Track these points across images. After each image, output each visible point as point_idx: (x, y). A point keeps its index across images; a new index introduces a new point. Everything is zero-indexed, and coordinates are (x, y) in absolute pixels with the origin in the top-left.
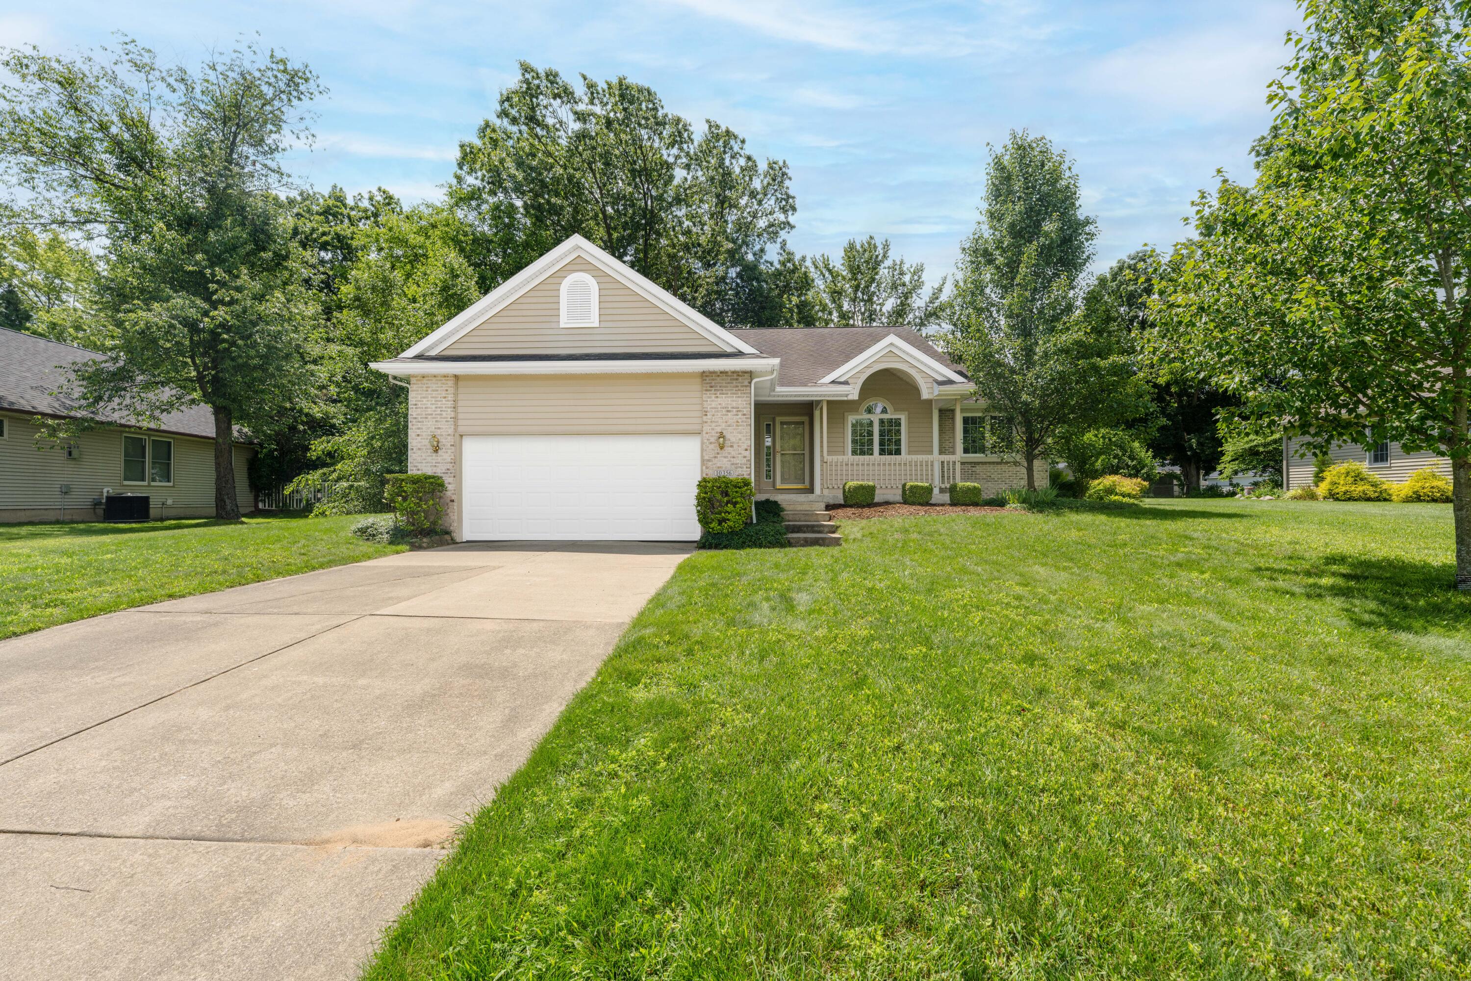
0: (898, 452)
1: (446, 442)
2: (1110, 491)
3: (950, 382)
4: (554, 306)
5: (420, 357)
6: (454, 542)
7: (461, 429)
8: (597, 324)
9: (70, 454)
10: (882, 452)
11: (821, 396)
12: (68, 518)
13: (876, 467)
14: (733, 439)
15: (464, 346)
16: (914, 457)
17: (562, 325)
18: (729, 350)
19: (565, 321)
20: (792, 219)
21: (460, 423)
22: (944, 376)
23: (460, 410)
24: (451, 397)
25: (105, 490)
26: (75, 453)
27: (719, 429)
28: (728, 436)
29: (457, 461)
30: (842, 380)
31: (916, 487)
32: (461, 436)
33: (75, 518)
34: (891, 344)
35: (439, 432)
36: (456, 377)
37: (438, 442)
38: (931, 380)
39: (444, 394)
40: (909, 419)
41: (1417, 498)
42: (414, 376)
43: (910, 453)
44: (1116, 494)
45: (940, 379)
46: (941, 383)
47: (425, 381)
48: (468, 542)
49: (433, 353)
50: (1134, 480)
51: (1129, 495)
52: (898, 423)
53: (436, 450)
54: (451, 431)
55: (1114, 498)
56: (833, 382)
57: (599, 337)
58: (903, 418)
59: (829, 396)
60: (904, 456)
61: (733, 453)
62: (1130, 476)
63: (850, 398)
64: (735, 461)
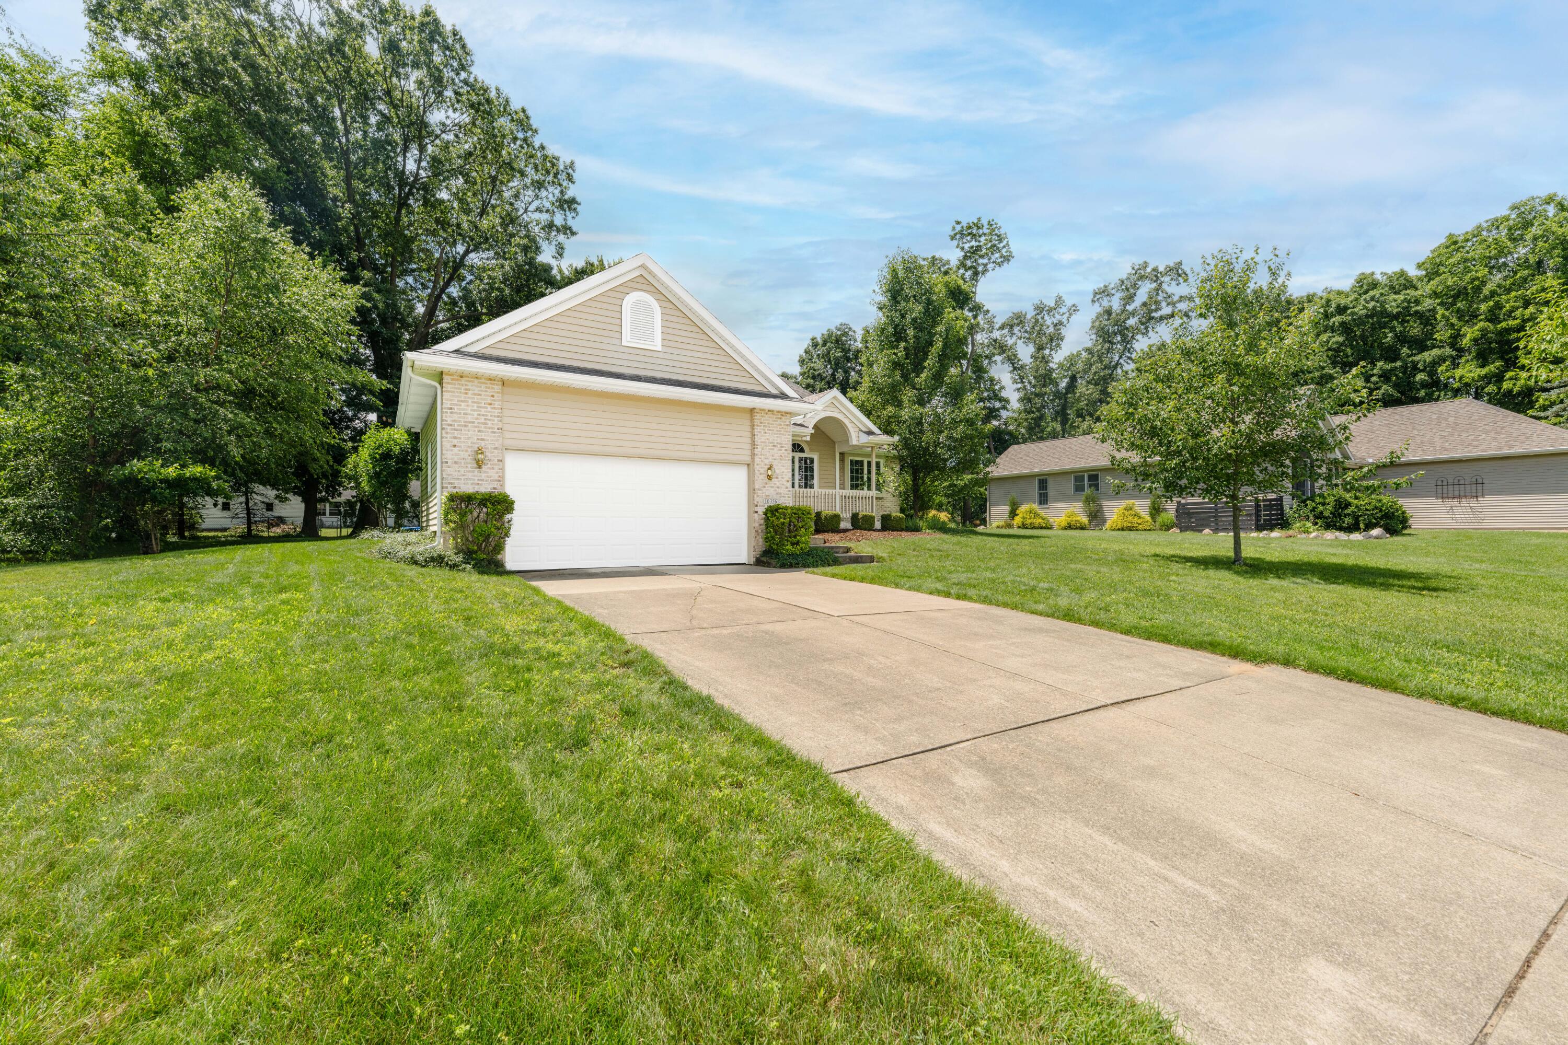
0: (812, 487)
1: (490, 455)
3: (872, 433)
5: (457, 352)
7: (506, 443)
8: (659, 348)
14: (778, 472)
15: (510, 347)
17: (625, 343)
18: (774, 391)
19: (628, 339)
21: (506, 434)
22: (868, 427)
23: (505, 420)
24: (497, 404)
27: (767, 462)
28: (775, 468)
29: (503, 480)
32: (506, 450)
34: (835, 397)
35: (483, 444)
36: (503, 381)
37: (483, 456)
38: (857, 430)
39: (489, 400)
40: (820, 458)
41: (1069, 527)
42: (449, 374)
43: (820, 487)
45: (864, 429)
46: (866, 433)
47: (463, 381)
49: (473, 349)
52: (812, 460)
53: (479, 465)
54: (496, 444)
57: (659, 362)
58: (816, 457)
61: (778, 484)
64: (779, 490)
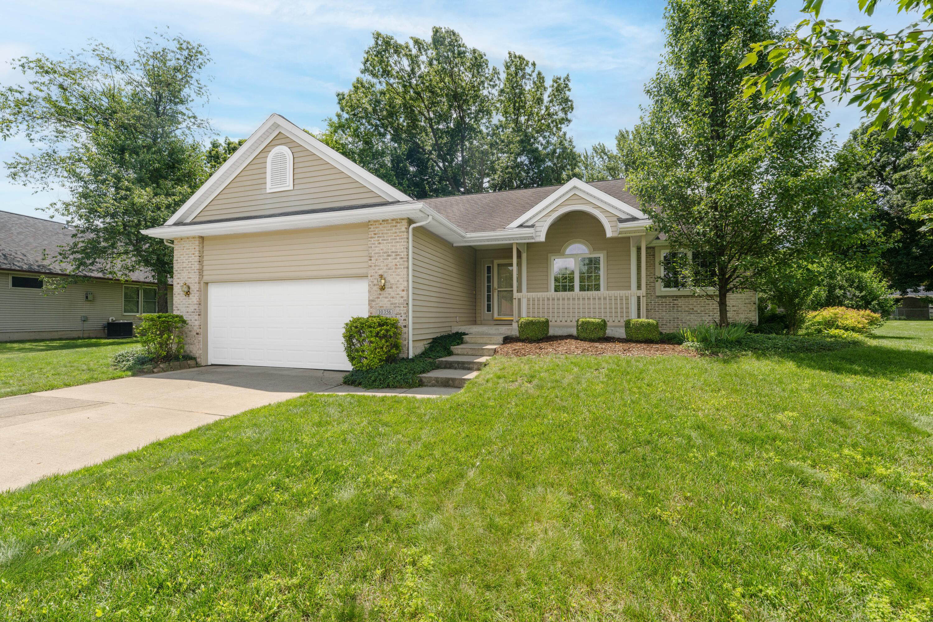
0: (597, 288)
1: (194, 288)
2: (830, 324)
3: (634, 219)
4: (262, 176)
5: (176, 224)
6: (198, 365)
7: (206, 278)
8: (291, 188)
9: (87, 298)
10: (582, 289)
11: (509, 239)
12: (86, 335)
13: (576, 302)
14: (392, 281)
16: (612, 293)
17: (268, 191)
18: (390, 200)
19: (270, 188)
20: (569, 116)
21: (205, 273)
22: (628, 214)
23: (205, 263)
24: (197, 254)
25: (110, 319)
26: (90, 297)
27: (380, 272)
28: (389, 278)
29: (203, 304)
30: (530, 223)
31: (588, 323)
32: (207, 284)
33: (92, 335)
34: (575, 187)
35: (189, 281)
36: (202, 238)
37: (189, 288)
38: (615, 219)
39: (193, 251)
40: (608, 257)
42: (176, 239)
43: (608, 288)
44: (838, 327)
45: (624, 217)
46: (621, 221)
47: (184, 242)
48: (212, 365)
49: (188, 220)
50: (862, 312)
51: (853, 329)
52: (597, 261)
53: (188, 294)
54: (197, 280)
55: (833, 332)
56: (521, 226)
57: (295, 198)
58: (602, 256)
59: (517, 239)
60: (603, 291)
61: (393, 294)
62: (858, 308)
63: (538, 240)
64: (394, 301)
